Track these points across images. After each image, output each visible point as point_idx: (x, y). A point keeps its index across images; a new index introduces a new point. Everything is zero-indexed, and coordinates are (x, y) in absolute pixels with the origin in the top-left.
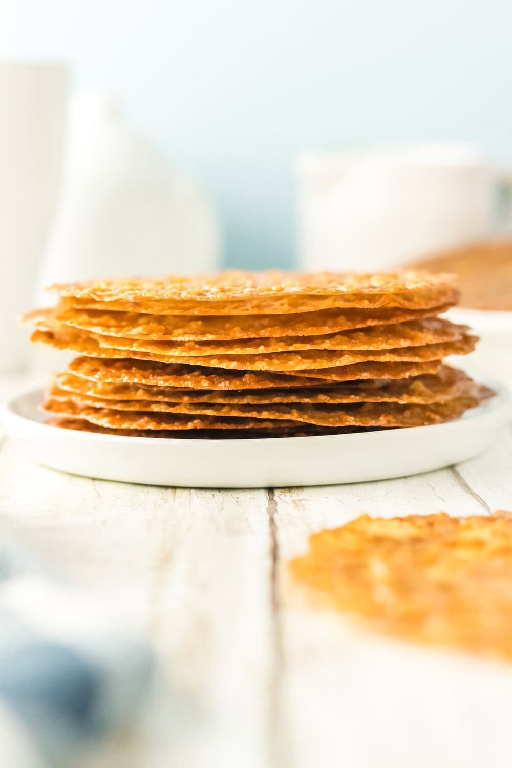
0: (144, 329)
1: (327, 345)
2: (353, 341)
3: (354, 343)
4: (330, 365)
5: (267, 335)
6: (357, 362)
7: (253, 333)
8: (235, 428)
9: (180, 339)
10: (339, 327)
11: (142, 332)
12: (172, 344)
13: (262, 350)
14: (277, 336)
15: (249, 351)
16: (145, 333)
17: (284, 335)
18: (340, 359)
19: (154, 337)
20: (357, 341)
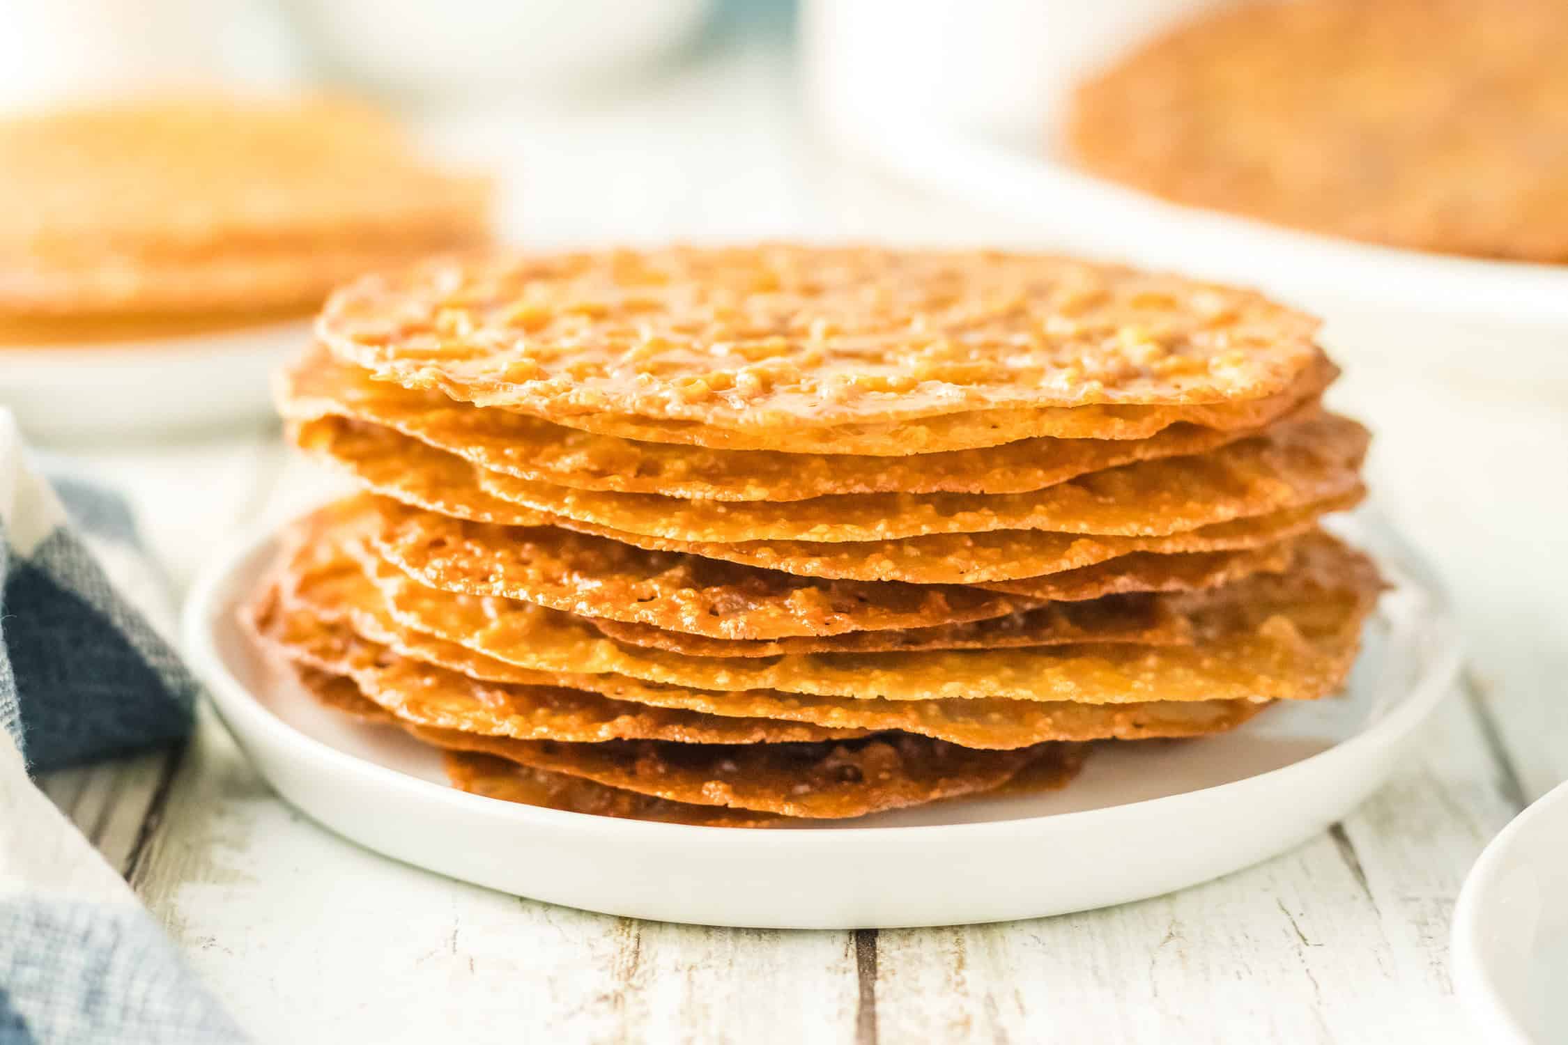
0: (592, 458)
1: (1038, 519)
2: (1101, 500)
3: (1102, 505)
4: (1048, 569)
5: (894, 486)
6: (1109, 557)
7: (857, 482)
8: (717, 741)
9: (680, 492)
10: (1067, 466)
11: (586, 465)
12: (660, 504)
13: (881, 530)
14: (919, 492)
15: (852, 533)
16: (594, 468)
17: (935, 489)
18: (1067, 553)
19: (616, 483)
20: (1111, 500)
